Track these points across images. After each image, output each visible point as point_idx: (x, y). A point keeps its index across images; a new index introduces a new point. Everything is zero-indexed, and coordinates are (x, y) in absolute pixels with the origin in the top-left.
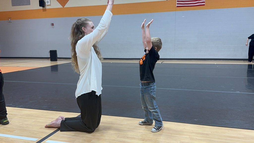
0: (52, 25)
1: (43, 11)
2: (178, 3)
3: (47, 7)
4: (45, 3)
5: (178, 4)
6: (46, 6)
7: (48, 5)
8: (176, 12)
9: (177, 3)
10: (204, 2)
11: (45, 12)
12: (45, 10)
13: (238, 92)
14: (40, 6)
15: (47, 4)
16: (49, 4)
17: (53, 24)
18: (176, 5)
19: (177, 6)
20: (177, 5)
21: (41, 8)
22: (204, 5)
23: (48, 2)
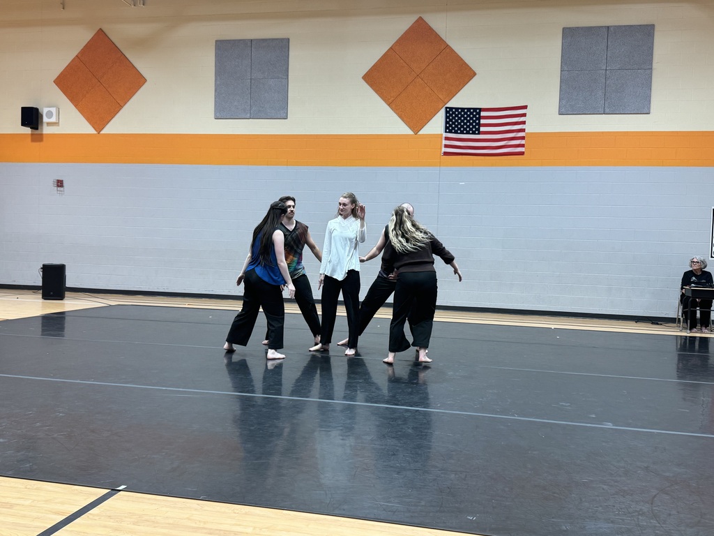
0: (58, 186)
1: (33, 140)
2: (448, 143)
3: (46, 130)
4: (42, 116)
5: (446, 146)
6: (45, 126)
7: (49, 124)
8: (442, 168)
9: (445, 142)
10: (523, 146)
11: (38, 143)
12: (38, 138)
13: (609, 425)
14: (23, 124)
15: (45, 119)
16: (53, 120)
17: (60, 184)
18: (441, 149)
19: (446, 154)
20: (444, 150)
21: (28, 130)
22: (522, 153)
23: (50, 114)
